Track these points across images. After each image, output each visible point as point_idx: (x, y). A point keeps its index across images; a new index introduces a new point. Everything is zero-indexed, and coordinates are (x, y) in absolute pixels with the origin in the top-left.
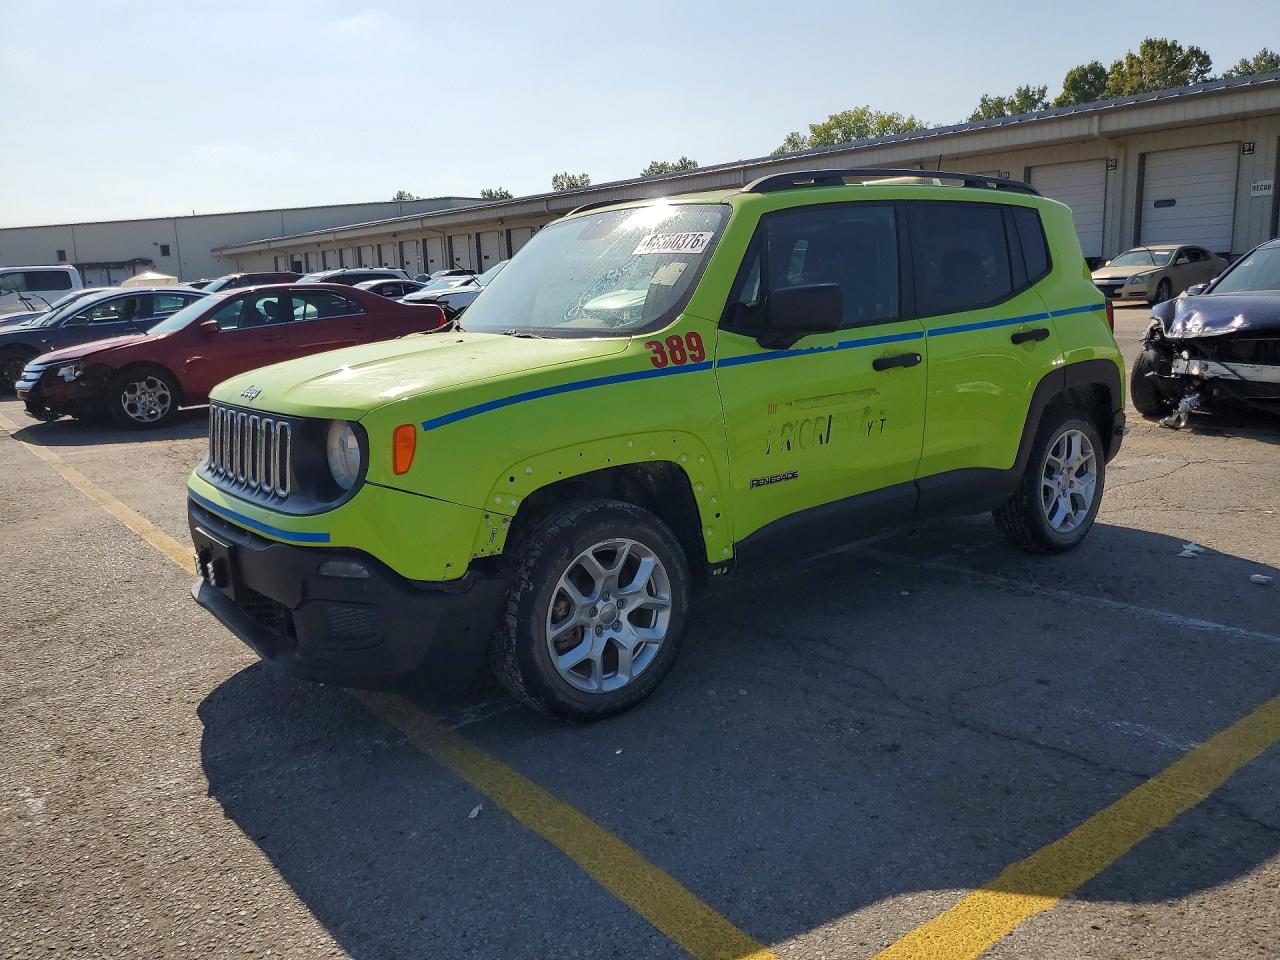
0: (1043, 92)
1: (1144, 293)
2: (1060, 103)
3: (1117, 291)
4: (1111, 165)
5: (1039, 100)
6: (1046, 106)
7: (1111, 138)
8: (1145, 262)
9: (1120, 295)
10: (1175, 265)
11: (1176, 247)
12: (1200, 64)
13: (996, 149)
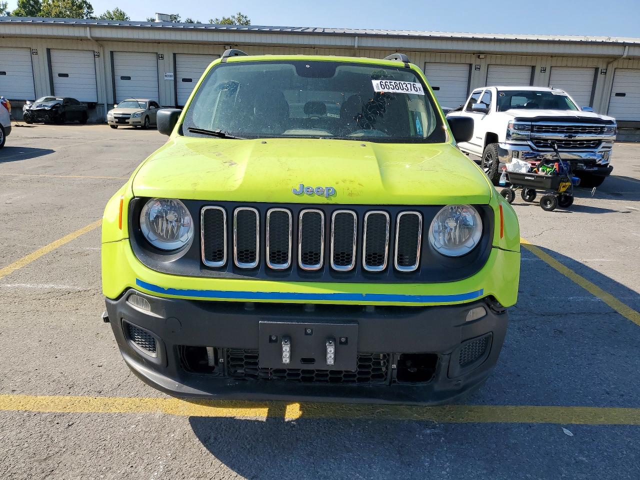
0: (5, 6)
1: (140, 122)
2: (17, 14)
3: (127, 121)
4: (96, 55)
5: (3, 10)
6: (8, 14)
7: (97, 41)
8: (135, 107)
9: (128, 123)
10: (149, 109)
11: (147, 100)
12: (88, 8)
13: (29, 35)
